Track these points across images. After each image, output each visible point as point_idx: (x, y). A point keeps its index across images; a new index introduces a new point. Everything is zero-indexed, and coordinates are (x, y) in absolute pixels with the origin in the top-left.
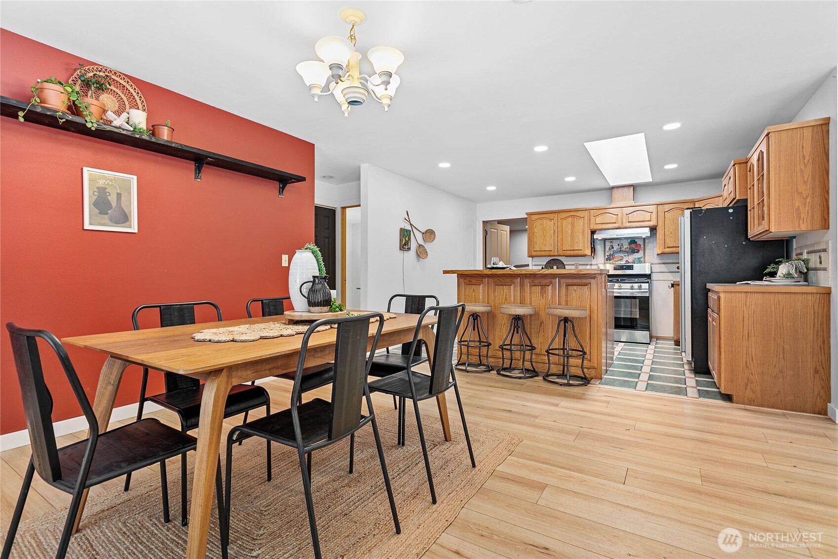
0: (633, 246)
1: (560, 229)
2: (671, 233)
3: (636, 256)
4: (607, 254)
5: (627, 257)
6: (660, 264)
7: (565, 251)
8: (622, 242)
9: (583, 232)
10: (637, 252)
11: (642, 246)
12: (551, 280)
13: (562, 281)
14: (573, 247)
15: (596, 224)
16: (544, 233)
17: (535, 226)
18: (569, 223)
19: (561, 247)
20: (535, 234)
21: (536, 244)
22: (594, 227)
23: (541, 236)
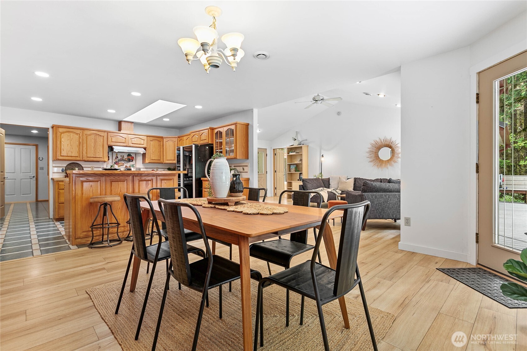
0: (130, 157)
1: (85, 141)
2: (153, 152)
3: (131, 163)
4: (114, 161)
5: (126, 164)
6: (144, 168)
7: (89, 158)
8: (123, 154)
9: (103, 146)
10: (132, 161)
11: (135, 158)
12: (152, 177)
13: (159, 178)
14: (96, 155)
15: (112, 142)
16: (71, 143)
17: (63, 136)
18: (92, 138)
19: (86, 154)
20: (62, 143)
21: (63, 151)
22: (111, 144)
23: (68, 145)
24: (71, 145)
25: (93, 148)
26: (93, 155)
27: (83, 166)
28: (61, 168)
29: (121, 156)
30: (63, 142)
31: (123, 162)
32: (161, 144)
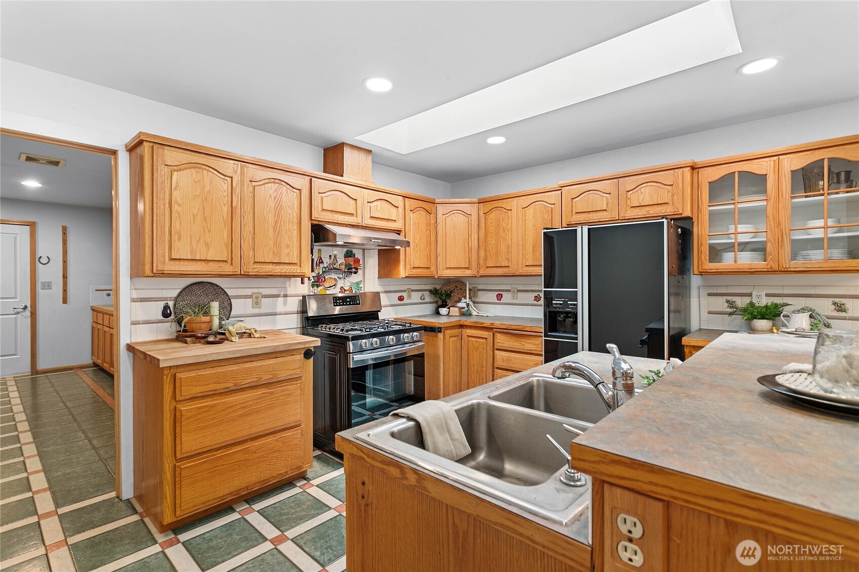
1: (248, 205)
3: (354, 278)
5: (342, 280)
7: (261, 266)
8: (335, 251)
10: (355, 273)
11: (361, 262)
14: (280, 257)
15: (323, 210)
16: (204, 208)
17: (177, 183)
18: (270, 196)
19: (251, 252)
20: (175, 207)
21: (179, 239)
22: (320, 216)
23: (194, 216)
24: (205, 219)
25: (271, 230)
26: (271, 254)
27: (230, 292)
28: (161, 305)
29: (330, 256)
30: (179, 205)
31: (334, 276)
32: (433, 221)
